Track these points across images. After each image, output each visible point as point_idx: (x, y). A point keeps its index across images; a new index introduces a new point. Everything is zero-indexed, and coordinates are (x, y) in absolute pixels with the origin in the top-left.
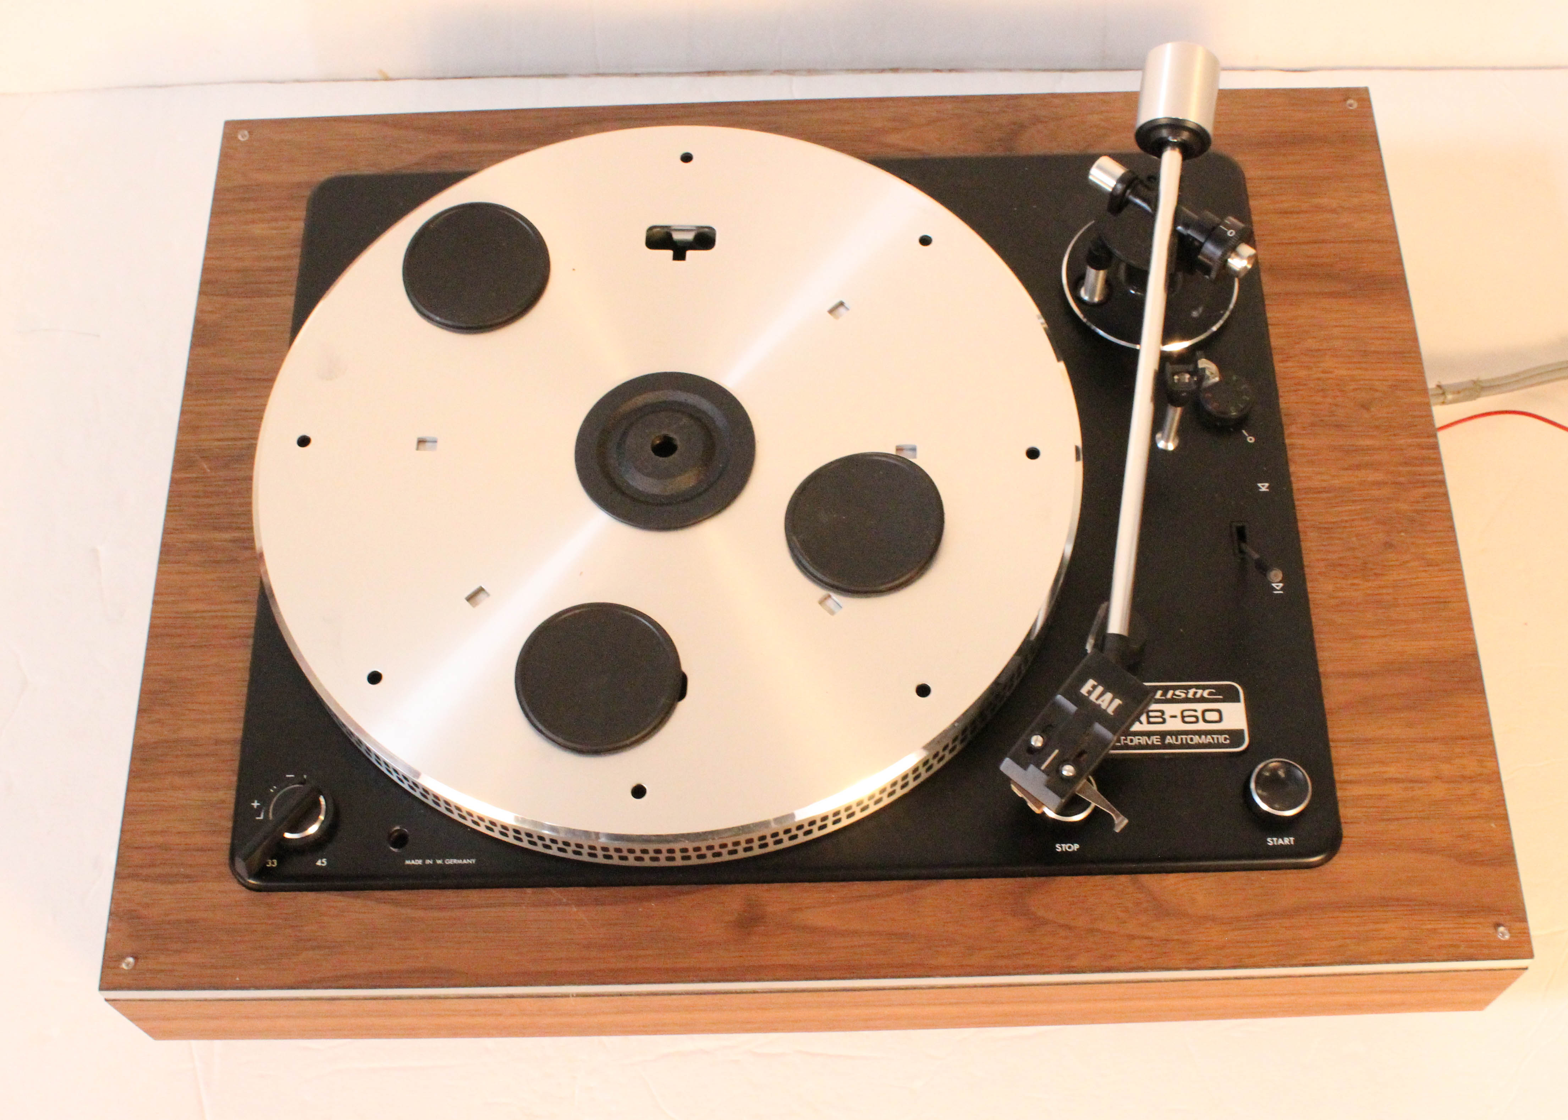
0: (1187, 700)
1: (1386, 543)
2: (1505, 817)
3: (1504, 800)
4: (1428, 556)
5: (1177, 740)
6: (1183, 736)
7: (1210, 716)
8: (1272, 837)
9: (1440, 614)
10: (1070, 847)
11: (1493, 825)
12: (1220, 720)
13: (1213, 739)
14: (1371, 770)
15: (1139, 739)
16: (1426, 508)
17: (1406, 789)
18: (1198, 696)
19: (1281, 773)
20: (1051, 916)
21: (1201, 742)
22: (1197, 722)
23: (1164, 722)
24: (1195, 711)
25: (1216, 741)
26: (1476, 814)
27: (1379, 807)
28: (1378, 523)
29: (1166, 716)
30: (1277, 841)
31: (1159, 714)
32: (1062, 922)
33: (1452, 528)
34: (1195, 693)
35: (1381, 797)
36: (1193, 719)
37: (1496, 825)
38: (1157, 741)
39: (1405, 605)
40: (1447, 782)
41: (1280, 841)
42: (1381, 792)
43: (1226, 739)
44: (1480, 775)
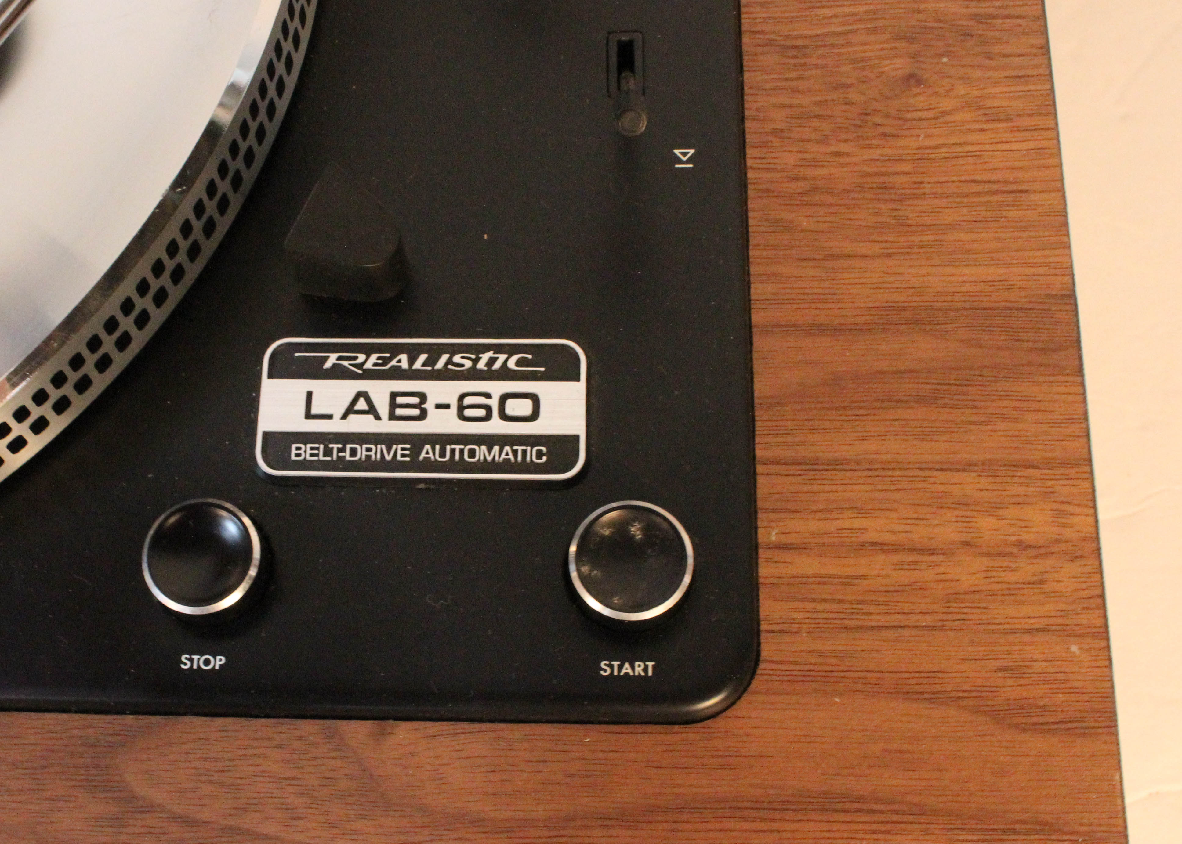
0: (474, 375)
1: (911, 76)
2: (1103, 633)
3: (1102, 596)
4: (989, 103)
5: (443, 454)
6: (458, 447)
7: (514, 407)
8: (611, 659)
9: (1004, 214)
10: (207, 662)
11: (1074, 648)
12: (535, 416)
13: (515, 453)
14: (833, 526)
15: (369, 450)
16: (996, 12)
17: (899, 566)
18: (497, 366)
19: (636, 530)
20: (158, 796)
21: (489, 458)
22: (487, 418)
23: (423, 415)
24: (488, 396)
25: (519, 458)
26: (1041, 623)
27: (841, 601)
28: (898, 37)
29: (429, 406)
30: (620, 667)
31: (415, 400)
32: (178, 809)
33: (1045, 49)
34: (492, 361)
35: (849, 581)
36: (482, 413)
37: (1080, 649)
38: (403, 456)
39: (936, 195)
40: (988, 554)
41: (627, 668)
42: (850, 571)
43: (540, 454)
44: (1057, 541)
